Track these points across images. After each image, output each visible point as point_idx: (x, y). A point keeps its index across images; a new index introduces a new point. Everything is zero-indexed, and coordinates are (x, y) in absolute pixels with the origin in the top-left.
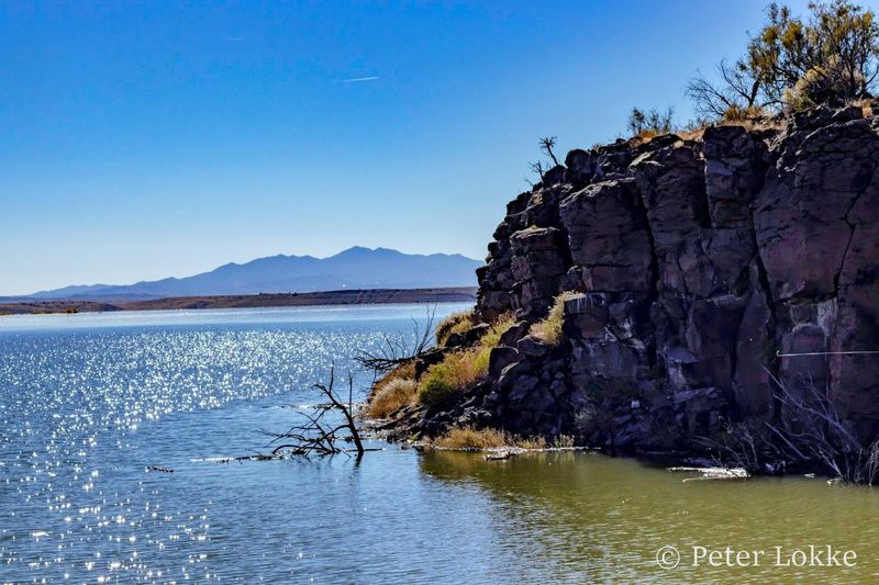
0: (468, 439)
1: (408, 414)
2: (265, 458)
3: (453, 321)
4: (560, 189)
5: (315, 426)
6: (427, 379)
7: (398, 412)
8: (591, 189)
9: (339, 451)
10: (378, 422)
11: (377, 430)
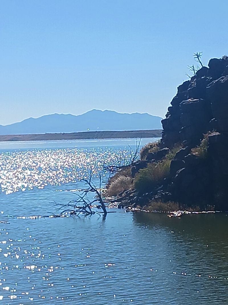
0: (160, 207)
1: (128, 195)
2: (57, 216)
3: (149, 147)
4: (205, 79)
5: (82, 200)
6: (138, 176)
7: (123, 193)
8: (222, 79)
9: (94, 213)
10: (113, 198)
11: (112, 202)
